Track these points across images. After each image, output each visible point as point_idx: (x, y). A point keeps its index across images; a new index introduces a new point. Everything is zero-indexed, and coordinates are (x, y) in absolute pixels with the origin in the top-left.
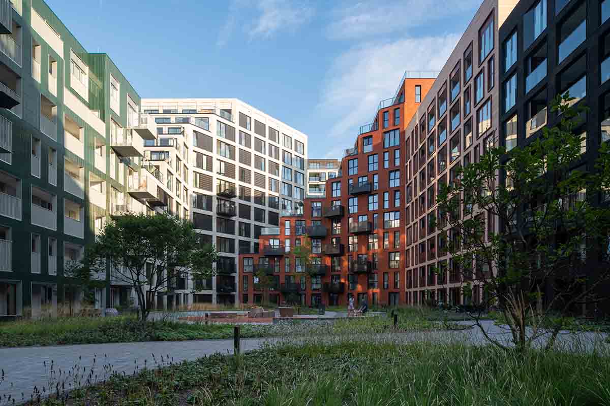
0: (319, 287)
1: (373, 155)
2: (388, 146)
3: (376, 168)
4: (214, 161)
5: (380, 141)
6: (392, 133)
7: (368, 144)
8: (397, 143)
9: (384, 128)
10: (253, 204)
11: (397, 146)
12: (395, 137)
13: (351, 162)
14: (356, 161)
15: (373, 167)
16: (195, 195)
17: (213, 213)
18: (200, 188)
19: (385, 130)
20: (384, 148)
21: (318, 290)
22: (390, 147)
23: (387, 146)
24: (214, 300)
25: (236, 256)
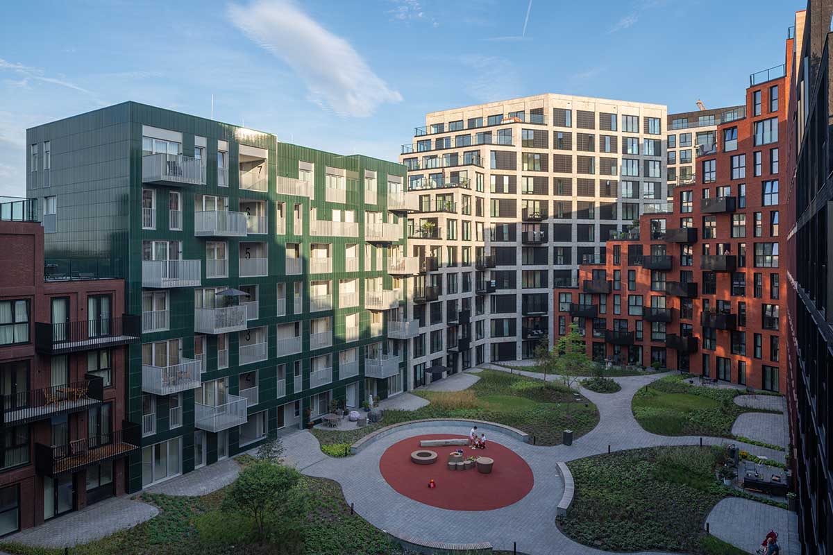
0: (663, 337)
1: (739, 155)
2: (761, 143)
3: (743, 175)
4: (519, 179)
5: (748, 136)
6: (767, 123)
7: (732, 139)
8: (775, 139)
9: (755, 116)
10: (575, 221)
11: (775, 143)
12: (771, 130)
13: (707, 164)
14: (713, 163)
15: (739, 174)
16: (493, 226)
17: (518, 244)
18: (500, 216)
19: (756, 119)
20: (754, 145)
21: (662, 341)
22: (763, 145)
23: (759, 142)
24: (519, 350)
25: (550, 290)
